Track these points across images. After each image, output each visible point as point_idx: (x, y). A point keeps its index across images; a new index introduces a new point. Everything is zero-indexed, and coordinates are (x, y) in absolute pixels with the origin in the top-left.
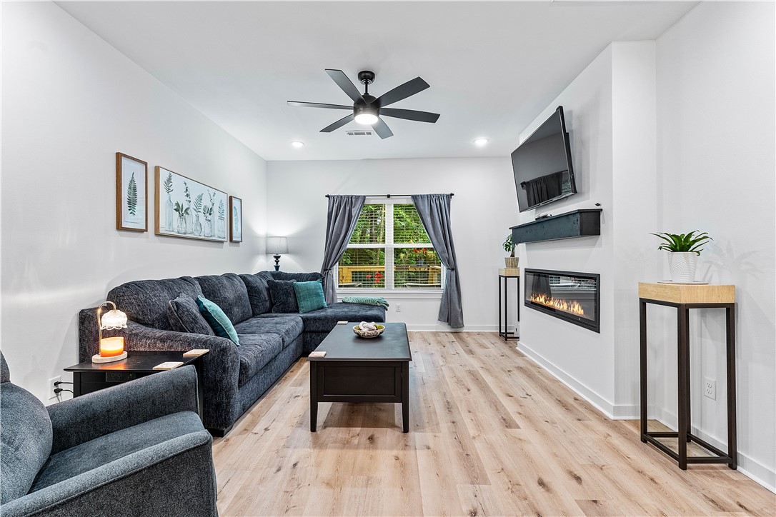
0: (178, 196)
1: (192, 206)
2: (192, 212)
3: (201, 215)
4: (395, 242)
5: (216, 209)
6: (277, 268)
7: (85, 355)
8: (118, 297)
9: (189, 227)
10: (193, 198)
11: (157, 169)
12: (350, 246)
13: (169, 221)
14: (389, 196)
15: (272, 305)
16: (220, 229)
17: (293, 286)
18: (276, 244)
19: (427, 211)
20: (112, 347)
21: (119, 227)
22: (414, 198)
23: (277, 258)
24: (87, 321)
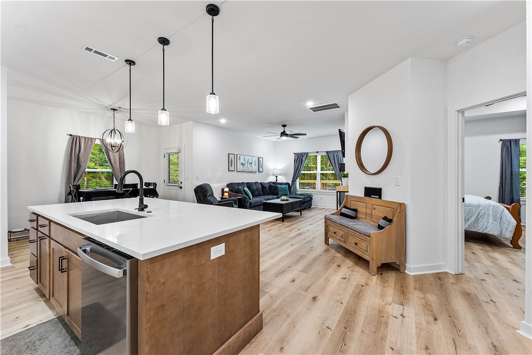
0: (242, 161)
1: (246, 163)
2: (246, 165)
3: (249, 165)
4: (321, 171)
5: (253, 162)
6: (277, 180)
7: (222, 196)
8: (228, 186)
9: (245, 168)
10: (246, 161)
11: (237, 155)
12: (302, 172)
13: (240, 167)
14: (317, 152)
15: (270, 192)
16: (255, 168)
17: (277, 186)
18: (277, 172)
19: (333, 158)
20: (226, 194)
21: (229, 170)
22: (327, 152)
23: (277, 177)
24: (223, 190)
